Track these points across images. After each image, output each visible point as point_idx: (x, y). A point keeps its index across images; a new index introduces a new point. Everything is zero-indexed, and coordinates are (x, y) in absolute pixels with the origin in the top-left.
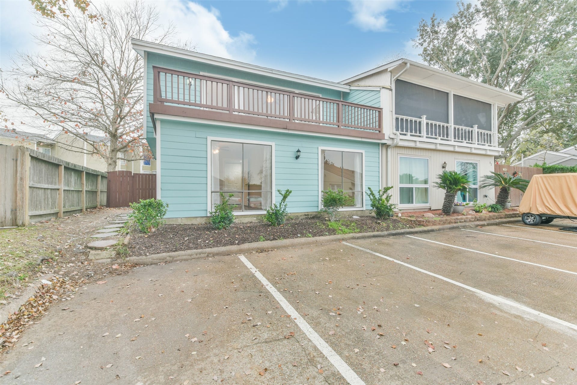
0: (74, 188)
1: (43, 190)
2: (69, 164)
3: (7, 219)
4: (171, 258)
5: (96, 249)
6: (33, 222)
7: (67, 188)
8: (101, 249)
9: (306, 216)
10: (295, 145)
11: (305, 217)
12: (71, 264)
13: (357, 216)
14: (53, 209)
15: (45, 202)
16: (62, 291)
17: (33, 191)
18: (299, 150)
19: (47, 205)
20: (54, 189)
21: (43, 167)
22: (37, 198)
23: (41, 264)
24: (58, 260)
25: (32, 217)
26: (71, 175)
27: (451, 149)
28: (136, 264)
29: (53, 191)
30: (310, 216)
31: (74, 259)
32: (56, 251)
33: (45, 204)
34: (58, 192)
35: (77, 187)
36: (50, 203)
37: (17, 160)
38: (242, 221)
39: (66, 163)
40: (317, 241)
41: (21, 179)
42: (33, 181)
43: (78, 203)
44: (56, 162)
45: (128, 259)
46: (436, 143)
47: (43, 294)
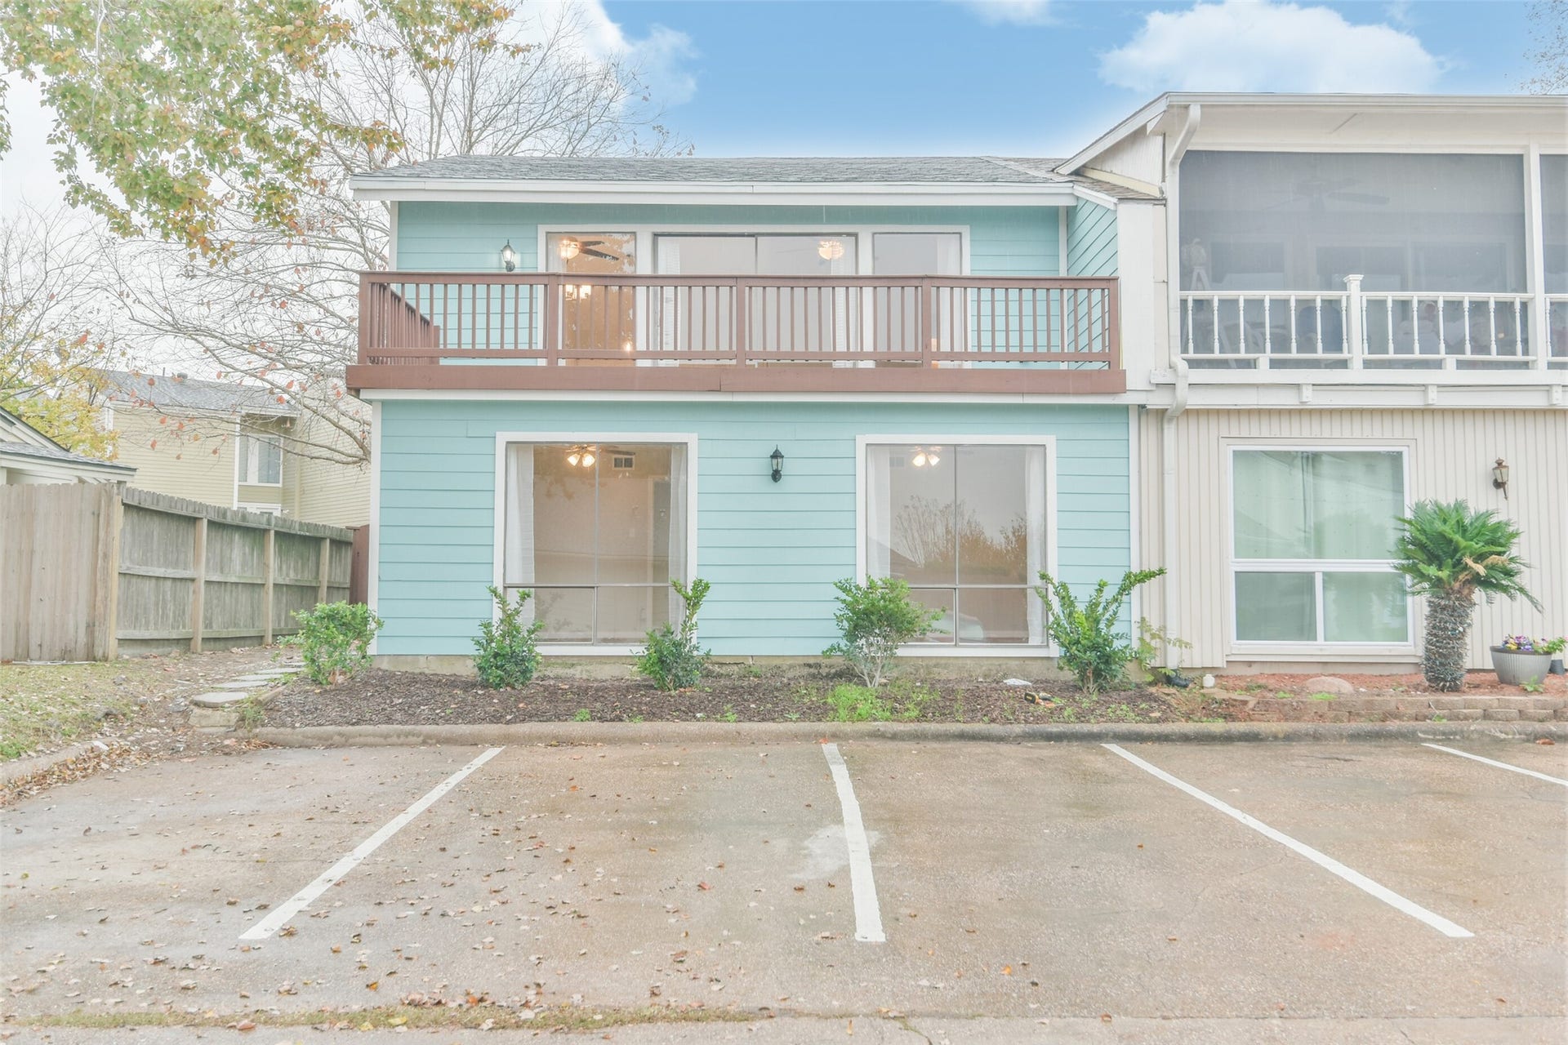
0: (239, 577)
1: (154, 581)
2: (224, 513)
3: (78, 644)
4: (343, 739)
5: (206, 706)
6: (127, 653)
7: (216, 577)
8: (215, 707)
9: (812, 670)
10: (766, 435)
11: (806, 671)
12: (155, 730)
13: (1026, 677)
14: (178, 627)
15: (158, 609)
16: (119, 761)
17: (129, 582)
18: (777, 450)
19: (162, 618)
20: (181, 579)
21: (156, 527)
22: (137, 601)
23: (103, 719)
24: (135, 720)
25: (123, 642)
26: (232, 541)
27: (1537, 401)
28: (271, 743)
29: (178, 583)
30: (827, 670)
31: (163, 721)
32: (136, 704)
33: (158, 614)
34: (191, 587)
35: (248, 574)
36: (171, 615)
37: (99, 515)
38: (593, 675)
39: (218, 510)
40: (739, 734)
41: (105, 556)
42: (132, 561)
43: (252, 618)
44: (189, 513)
45: (258, 730)
46: (1423, 385)
47: (89, 758)
